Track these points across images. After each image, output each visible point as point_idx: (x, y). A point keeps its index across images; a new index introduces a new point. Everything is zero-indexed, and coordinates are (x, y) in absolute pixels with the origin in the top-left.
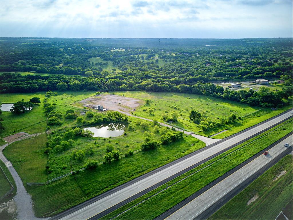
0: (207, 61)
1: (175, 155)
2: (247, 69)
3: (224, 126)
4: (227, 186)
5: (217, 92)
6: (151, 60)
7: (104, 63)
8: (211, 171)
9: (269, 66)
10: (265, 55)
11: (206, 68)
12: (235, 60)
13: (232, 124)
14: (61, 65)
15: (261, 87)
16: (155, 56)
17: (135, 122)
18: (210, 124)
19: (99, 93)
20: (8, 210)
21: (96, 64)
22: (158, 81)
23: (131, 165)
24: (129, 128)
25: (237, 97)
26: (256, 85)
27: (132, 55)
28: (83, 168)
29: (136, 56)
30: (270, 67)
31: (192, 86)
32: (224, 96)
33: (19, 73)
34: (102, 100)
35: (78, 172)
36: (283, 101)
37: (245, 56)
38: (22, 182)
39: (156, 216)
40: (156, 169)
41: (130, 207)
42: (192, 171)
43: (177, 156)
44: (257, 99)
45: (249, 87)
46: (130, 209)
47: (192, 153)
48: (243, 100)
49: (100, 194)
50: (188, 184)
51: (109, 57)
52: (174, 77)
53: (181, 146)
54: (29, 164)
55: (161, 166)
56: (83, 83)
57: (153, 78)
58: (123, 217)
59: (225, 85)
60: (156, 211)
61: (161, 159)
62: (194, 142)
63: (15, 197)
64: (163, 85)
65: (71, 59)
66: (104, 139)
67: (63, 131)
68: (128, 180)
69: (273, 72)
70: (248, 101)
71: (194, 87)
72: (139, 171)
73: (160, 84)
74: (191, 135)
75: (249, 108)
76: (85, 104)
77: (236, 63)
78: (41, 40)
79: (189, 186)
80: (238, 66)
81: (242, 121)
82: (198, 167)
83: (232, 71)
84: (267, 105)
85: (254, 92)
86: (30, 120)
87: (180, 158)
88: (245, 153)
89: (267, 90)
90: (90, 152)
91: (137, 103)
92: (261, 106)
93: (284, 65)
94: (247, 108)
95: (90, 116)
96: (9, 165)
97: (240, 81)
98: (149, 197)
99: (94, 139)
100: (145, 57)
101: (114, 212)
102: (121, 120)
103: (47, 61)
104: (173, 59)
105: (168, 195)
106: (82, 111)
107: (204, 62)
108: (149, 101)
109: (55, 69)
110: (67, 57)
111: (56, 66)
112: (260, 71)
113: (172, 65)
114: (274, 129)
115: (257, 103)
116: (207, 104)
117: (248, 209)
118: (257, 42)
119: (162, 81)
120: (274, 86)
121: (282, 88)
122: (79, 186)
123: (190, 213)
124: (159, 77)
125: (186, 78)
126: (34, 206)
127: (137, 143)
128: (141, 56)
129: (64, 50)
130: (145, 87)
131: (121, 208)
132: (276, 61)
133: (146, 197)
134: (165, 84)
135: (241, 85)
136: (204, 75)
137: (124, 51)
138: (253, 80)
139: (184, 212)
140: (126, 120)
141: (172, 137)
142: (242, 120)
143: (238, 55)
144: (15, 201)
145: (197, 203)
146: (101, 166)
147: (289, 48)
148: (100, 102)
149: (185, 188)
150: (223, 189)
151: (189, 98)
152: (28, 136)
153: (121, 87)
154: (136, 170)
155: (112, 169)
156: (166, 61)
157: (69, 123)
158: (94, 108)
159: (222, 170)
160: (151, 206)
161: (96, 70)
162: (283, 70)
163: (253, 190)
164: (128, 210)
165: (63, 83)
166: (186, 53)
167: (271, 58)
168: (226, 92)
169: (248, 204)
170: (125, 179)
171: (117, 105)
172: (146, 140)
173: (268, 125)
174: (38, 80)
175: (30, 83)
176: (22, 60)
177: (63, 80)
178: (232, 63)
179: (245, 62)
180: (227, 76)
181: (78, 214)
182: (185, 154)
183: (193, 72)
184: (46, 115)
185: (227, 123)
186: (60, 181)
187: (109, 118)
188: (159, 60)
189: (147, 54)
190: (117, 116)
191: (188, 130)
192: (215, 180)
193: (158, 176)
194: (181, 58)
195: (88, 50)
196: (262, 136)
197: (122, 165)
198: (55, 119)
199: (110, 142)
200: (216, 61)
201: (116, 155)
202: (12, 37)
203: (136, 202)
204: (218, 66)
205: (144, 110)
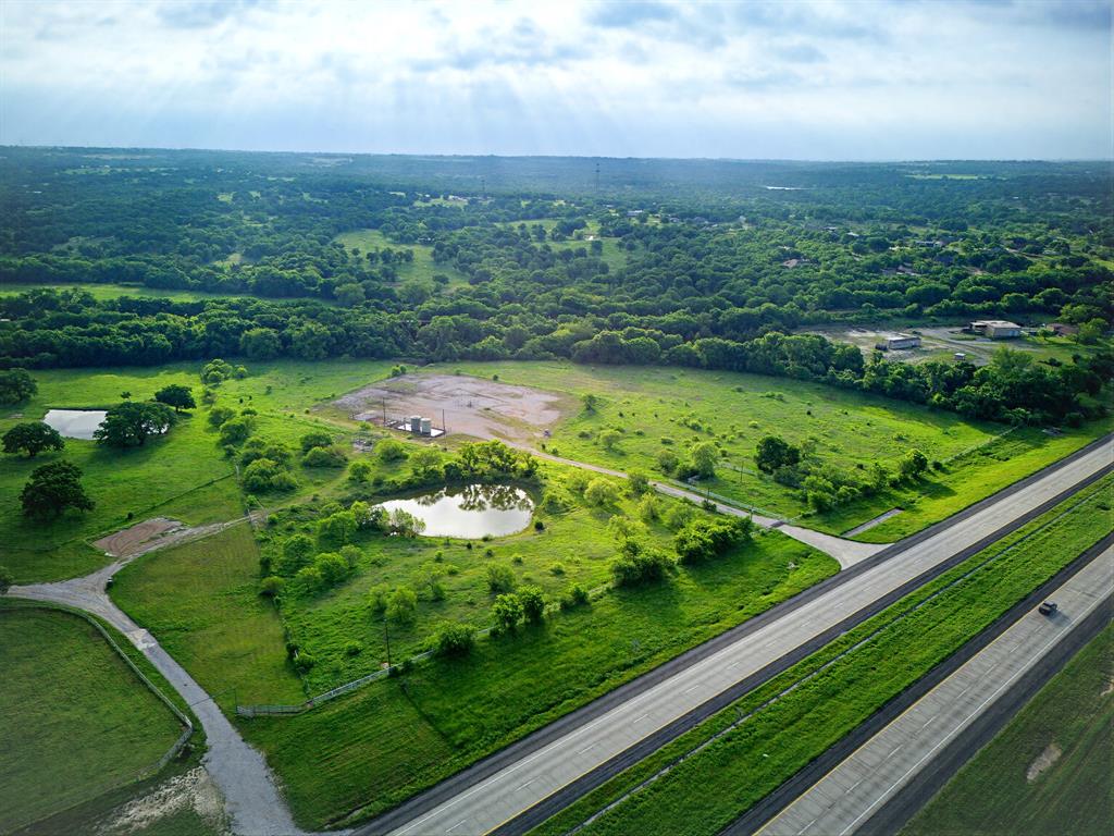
0: (787, 248)
1: (738, 604)
2: (937, 279)
3: (889, 497)
4: (948, 715)
5: (839, 368)
6: (572, 245)
7: (400, 253)
8: (879, 660)
9: (1014, 269)
10: (993, 227)
11: (787, 276)
12: (888, 245)
13: (913, 487)
14: (235, 258)
15: (1001, 351)
16: (584, 225)
17: (563, 481)
18: (838, 489)
19: (402, 368)
20: (194, 804)
21: (370, 256)
22: (617, 325)
23: (590, 639)
24: (545, 501)
25: (915, 387)
26: (974, 342)
27: (497, 221)
28: (421, 652)
29: (516, 227)
30: (1020, 274)
31: (747, 344)
32: (865, 381)
33: (86, 288)
34: (420, 394)
35: (409, 668)
36: (1081, 402)
37: (921, 231)
38: (215, 706)
39: (722, 821)
40: (683, 654)
41: (623, 790)
42: (811, 661)
43: (746, 607)
44: (991, 396)
45: (950, 350)
46: (623, 799)
47: (795, 595)
48: (939, 399)
49: (503, 744)
50: (809, 711)
51: (415, 228)
52: (675, 309)
53: (752, 571)
54: (217, 635)
55: (698, 646)
56: (341, 329)
57: (594, 311)
58: (609, 827)
59: (864, 341)
60: (720, 806)
61: (689, 617)
62: (794, 554)
63: (204, 759)
64: (639, 339)
65: (268, 234)
66: (467, 543)
67: (304, 514)
68: (593, 692)
69: (1032, 292)
70: (956, 403)
71: (754, 348)
72: (623, 661)
73: (626, 338)
74: (779, 528)
75: (963, 427)
76: (357, 409)
77: (893, 257)
78: (139, 157)
79: (810, 715)
80: (901, 268)
81: (947, 477)
82: (831, 647)
83: (882, 288)
84: (1026, 415)
85: (974, 369)
86: (172, 470)
87: (758, 615)
88: (986, 595)
89: (1023, 360)
90: (429, 593)
91: (551, 406)
92: (1007, 422)
93: (1067, 267)
94: (957, 428)
95: (393, 458)
96: (144, 642)
97: (916, 326)
98: (683, 757)
99: (430, 544)
100: (549, 231)
101: (572, 809)
102: (508, 471)
103: (181, 242)
104: (656, 241)
105: (746, 749)
106: (357, 438)
107: (774, 252)
108: (595, 401)
109: (218, 275)
110: (255, 229)
111: (218, 264)
112: (984, 289)
113: (658, 263)
114: (1068, 506)
115: (992, 409)
116: (809, 413)
117: (1034, 793)
118: (954, 177)
119: (628, 324)
120: (1040, 345)
121: (1073, 353)
122: (425, 716)
123: (838, 811)
124: (614, 309)
125: (719, 314)
126: (285, 792)
127: (590, 558)
128: (535, 227)
129: (235, 199)
130: (568, 346)
131: (593, 794)
132: (1037, 251)
133: (670, 757)
134: (642, 334)
135: (923, 340)
136: (782, 304)
137: (465, 207)
138: (963, 321)
139: (817, 810)
140: (529, 473)
141: (714, 536)
142: (944, 471)
143: (895, 227)
144: (213, 772)
145: (855, 776)
146: (484, 644)
147: (1072, 202)
148: (413, 404)
149: (801, 723)
150: (935, 726)
151: (739, 390)
152: (186, 533)
153: (479, 346)
154: (613, 659)
155: (526, 654)
156: (631, 248)
157: (319, 484)
158: (395, 426)
159: (917, 658)
160: (696, 787)
161: (373, 278)
162: (1069, 285)
163: (1036, 730)
164: (618, 803)
165: (263, 330)
166: (701, 215)
167: (1014, 240)
168: (872, 369)
169: (1028, 777)
170: (581, 691)
171: (477, 415)
172: (627, 548)
173: (1046, 490)
174: (165, 318)
175: (137, 330)
176: (81, 238)
177: (260, 320)
178: (879, 257)
179: (924, 256)
180: (866, 307)
181: (446, 818)
182: (774, 600)
183: (740, 292)
184: (230, 454)
185: (894, 484)
186: (355, 699)
187: (467, 467)
188: (604, 241)
189: (554, 217)
190: (495, 459)
191: (761, 510)
192: (899, 693)
193: (696, 681)
194: (685, 236)
195: (326, 201)
196: (1032, 533)
197: (557, 640)
198: (269, 470)
199: (489, 554)
200: (821, 249)
201: (533, 602)
202: (20, 145)
203: (641, 773)
204: (828, 268)
205: (583, 436)
